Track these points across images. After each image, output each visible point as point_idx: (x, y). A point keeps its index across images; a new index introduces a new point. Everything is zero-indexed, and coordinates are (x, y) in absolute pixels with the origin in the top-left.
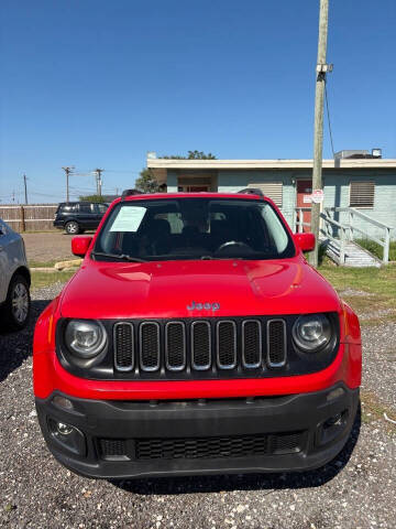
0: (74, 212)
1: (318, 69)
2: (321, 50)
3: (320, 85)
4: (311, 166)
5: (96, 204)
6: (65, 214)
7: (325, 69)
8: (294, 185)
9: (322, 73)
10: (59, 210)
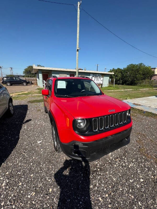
0: (8, 79)
1: (77, 48)
2: (78, 44)
3: (77, 52)
4: (76, 71)
5: (15, 78)
6: (5, 80)
7: (79, 49)
8: (69, 75)
9: (78, 50)
10: (3, 79)
